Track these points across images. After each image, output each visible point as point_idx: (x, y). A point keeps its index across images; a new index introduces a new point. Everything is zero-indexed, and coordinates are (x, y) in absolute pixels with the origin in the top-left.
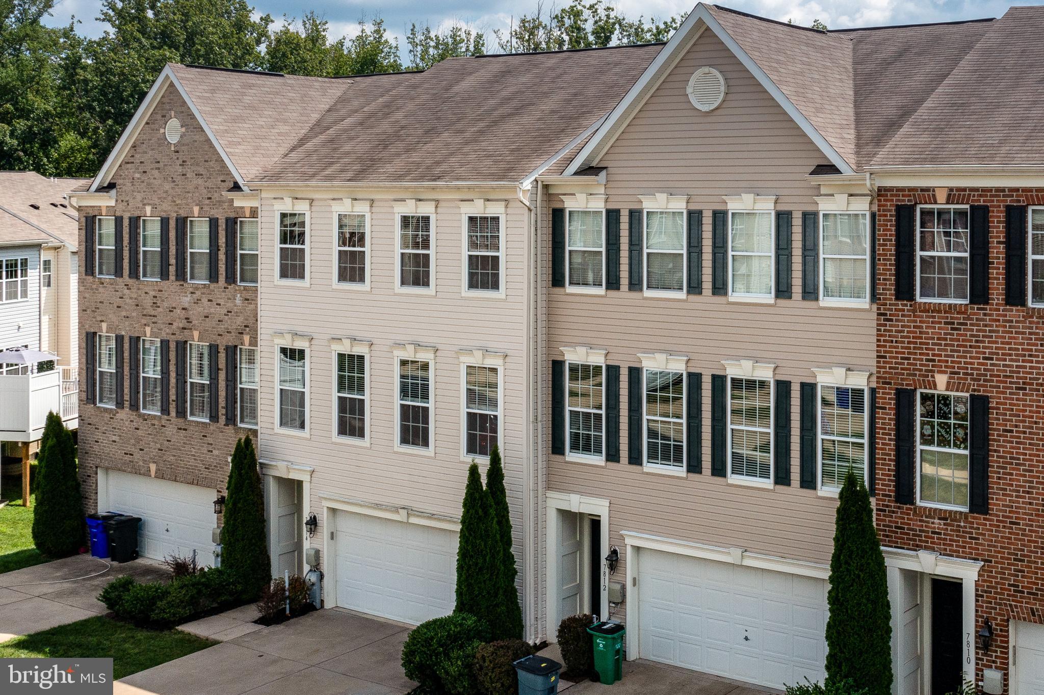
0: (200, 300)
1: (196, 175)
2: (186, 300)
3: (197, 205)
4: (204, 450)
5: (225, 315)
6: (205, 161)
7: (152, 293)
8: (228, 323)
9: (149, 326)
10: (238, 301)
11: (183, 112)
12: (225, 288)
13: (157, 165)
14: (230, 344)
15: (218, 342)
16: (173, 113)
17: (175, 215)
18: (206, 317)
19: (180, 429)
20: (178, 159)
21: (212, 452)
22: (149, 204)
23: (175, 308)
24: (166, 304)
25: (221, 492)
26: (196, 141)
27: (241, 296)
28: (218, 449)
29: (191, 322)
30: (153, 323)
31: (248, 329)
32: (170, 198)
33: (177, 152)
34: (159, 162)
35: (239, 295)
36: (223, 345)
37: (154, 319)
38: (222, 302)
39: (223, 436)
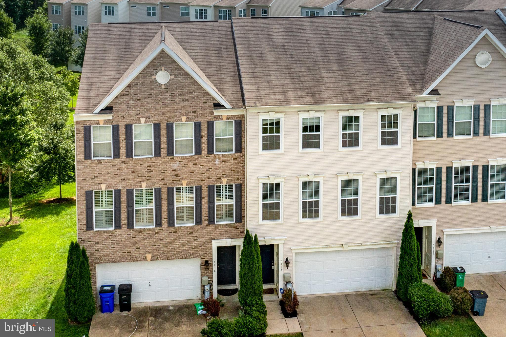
0: (187, 164)
1: (183, 100)
2: (176, 166)
3: (184, 116)
4: (192, 239)
5: (207, 170)
6: (190, 93)
7: (146, 164)
8: (209, 174)
9: (144, 182)
10: (217, 162)
11: (171, 67)
12: (206, 157)
13: (150, 96)
14: (211, 184)
15: (201, 184)
16: (163, 68)
17: (166, 121)
18: (191, 173)
19: (171, 232)
20: (167, 92)
21: (197, 240)
22: (143, 117)
23: (166, 171)
24: (158, 169)
25: (205, 259)
26: (183, 83)
27: (219, 160)
28: (202, 238)
29: (180, 177)
30: (147, 180)
31: (224, 176)
32: (161, 113)
33: (167, 88)
34: (151, 94)
35: (217, 160)
36: (205, 186)
37: (149, 178)
38: (205, 164)
39: (206, 230)
